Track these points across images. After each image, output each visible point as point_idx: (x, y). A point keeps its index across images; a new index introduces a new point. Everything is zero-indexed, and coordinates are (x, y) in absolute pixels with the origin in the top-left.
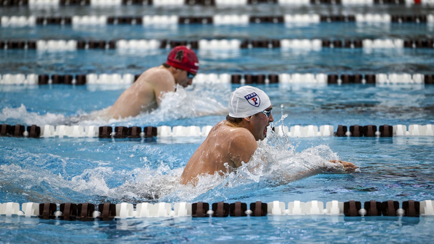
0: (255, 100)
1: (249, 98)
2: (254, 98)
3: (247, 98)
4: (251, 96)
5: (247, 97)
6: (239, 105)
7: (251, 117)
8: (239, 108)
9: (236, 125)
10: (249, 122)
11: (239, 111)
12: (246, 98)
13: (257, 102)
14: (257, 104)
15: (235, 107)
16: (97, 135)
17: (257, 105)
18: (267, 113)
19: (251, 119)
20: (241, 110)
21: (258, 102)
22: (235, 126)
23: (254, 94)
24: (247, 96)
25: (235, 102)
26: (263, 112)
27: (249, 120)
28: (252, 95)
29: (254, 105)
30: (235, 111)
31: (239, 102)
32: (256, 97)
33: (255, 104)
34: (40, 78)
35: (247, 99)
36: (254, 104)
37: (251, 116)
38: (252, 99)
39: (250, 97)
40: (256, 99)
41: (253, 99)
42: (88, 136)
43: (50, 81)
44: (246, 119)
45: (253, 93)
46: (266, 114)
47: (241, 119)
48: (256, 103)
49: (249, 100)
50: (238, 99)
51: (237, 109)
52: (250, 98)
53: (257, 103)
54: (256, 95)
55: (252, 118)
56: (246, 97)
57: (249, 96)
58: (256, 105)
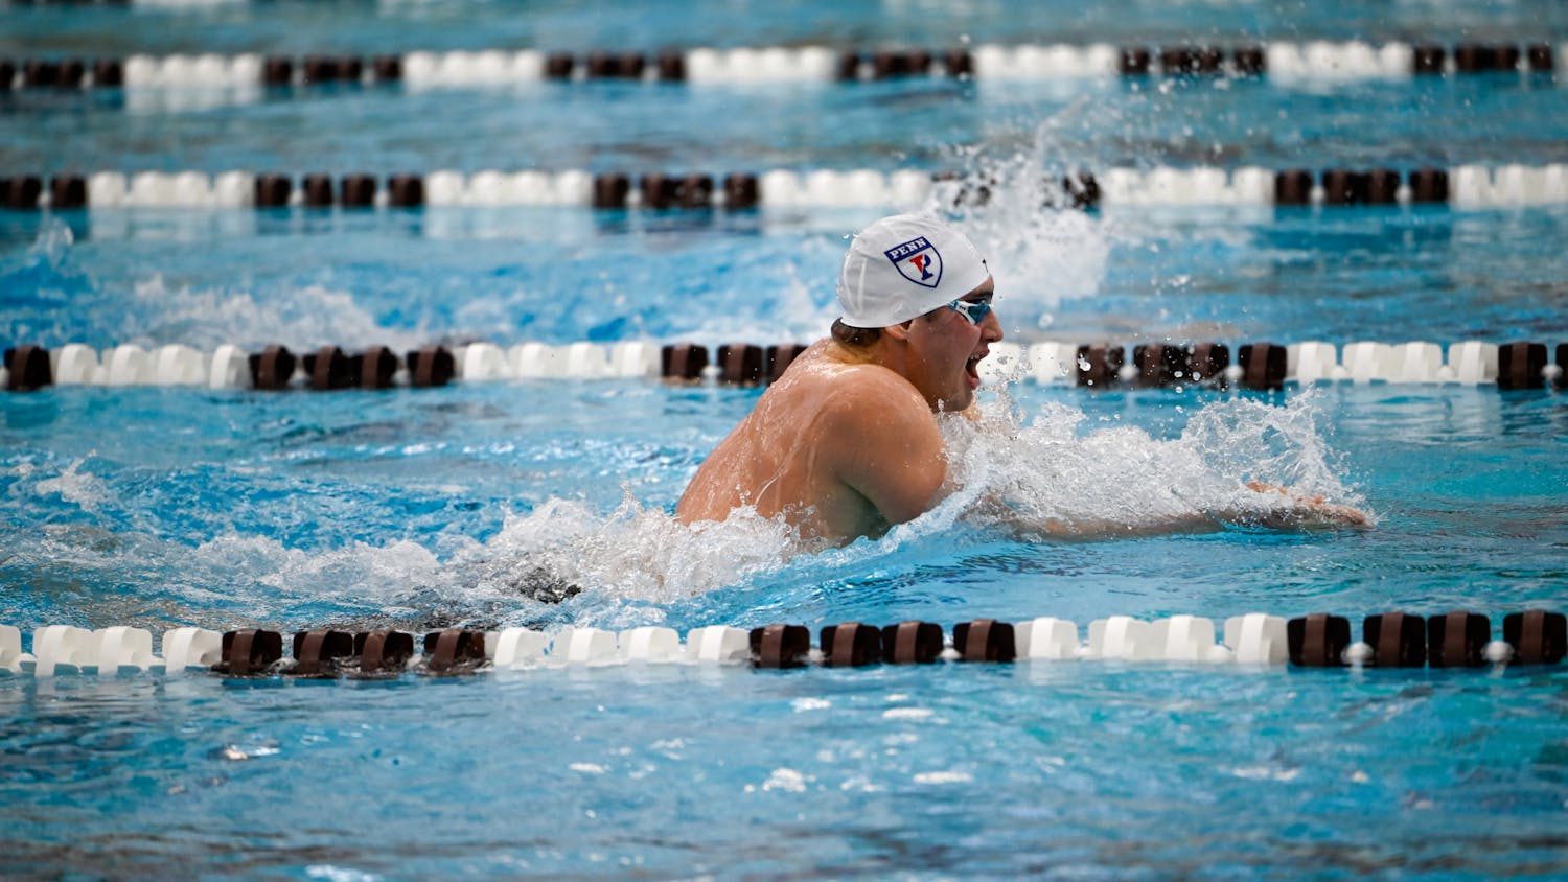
0: (923, 264)
1: (901, 257)
2: (921, 257)
3: (895, 257)
4: (907, 248)
5: (894, 254)
6: (866, 280)
7: (912, 325)
8: (867, 293)
9: (858, 353)
10: (905, 342)
11: (868, 305)
12: (890, 257)
13: (929, 269)
14: (931, 278)
15: (854, 290)
16: (1492, 380)
17: (931, 281)
18: (970, 308)
19: (909, 330)
20: (873, 299)
21: (933, 269)
22: (856, 356)
23: (921, 243)
24: (895, 249)
25: (854, 272)
26: (956, 304)
27: (902, 336)
28: (912, 247)
29: (920, 281)
30: (856, 305)
31: (867, 271)
32: (929, 252)
33: (923, 279)
34: (1281, 182)
35: (894, 261)
36: (918, 276)
37: (910, 322)
38: (911, 261)
39: (903, 253)
40: (928, 261)
41: (917, 261)
42: (1460, 379)
43: (1318, 193)
44: (891, 330)
45: (916, 237)
46: (965, 313)
47: (876, 333)
48: (926, 275)
49: (899, 264)
50: (865, 260)
51: (861, 297)
52: (906, 256)
53: (932, 275)
54: (928, 245)
55: (915, 327)
56: (892, 253)
57: (900, 249)
58: (928, 281)
